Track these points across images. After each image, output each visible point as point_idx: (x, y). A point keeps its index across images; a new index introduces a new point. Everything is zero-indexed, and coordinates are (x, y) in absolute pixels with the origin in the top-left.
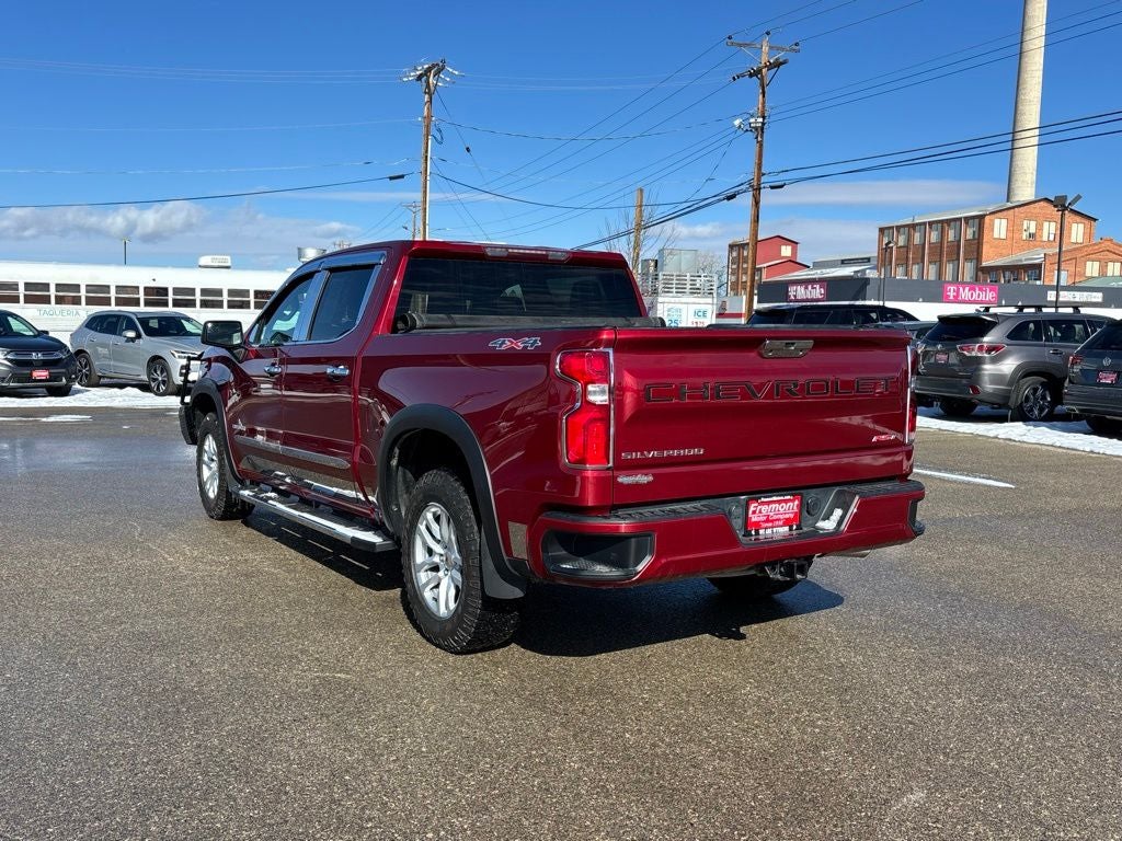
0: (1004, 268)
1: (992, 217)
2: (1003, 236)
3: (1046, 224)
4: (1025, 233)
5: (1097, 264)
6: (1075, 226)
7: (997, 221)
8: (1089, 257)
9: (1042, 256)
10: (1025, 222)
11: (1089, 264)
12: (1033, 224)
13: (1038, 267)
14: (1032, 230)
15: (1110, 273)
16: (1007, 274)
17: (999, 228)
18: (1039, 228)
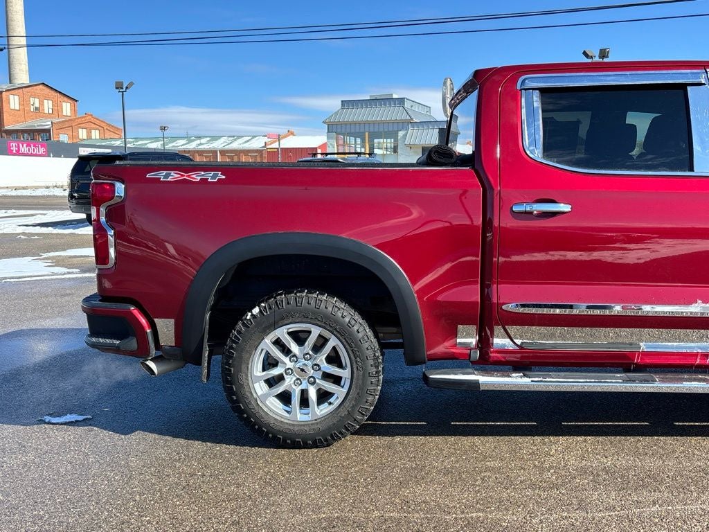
0: (23, 131)
1: (8, 93)
2: (17, 108)
3: (45, 101)
4: (32, 107)
5: (85, 131)
6: (64, 104)
7: (11, 97)
8: (80, 125)
9: (50, 123)
10: (31, 99)
11: (80, 130)
12: (37, 101)
13: (48, 131)
14: (37, 105)
15: (93, 137)
16: (25, 135)
17: (14, 102)
18: (41, 103)
